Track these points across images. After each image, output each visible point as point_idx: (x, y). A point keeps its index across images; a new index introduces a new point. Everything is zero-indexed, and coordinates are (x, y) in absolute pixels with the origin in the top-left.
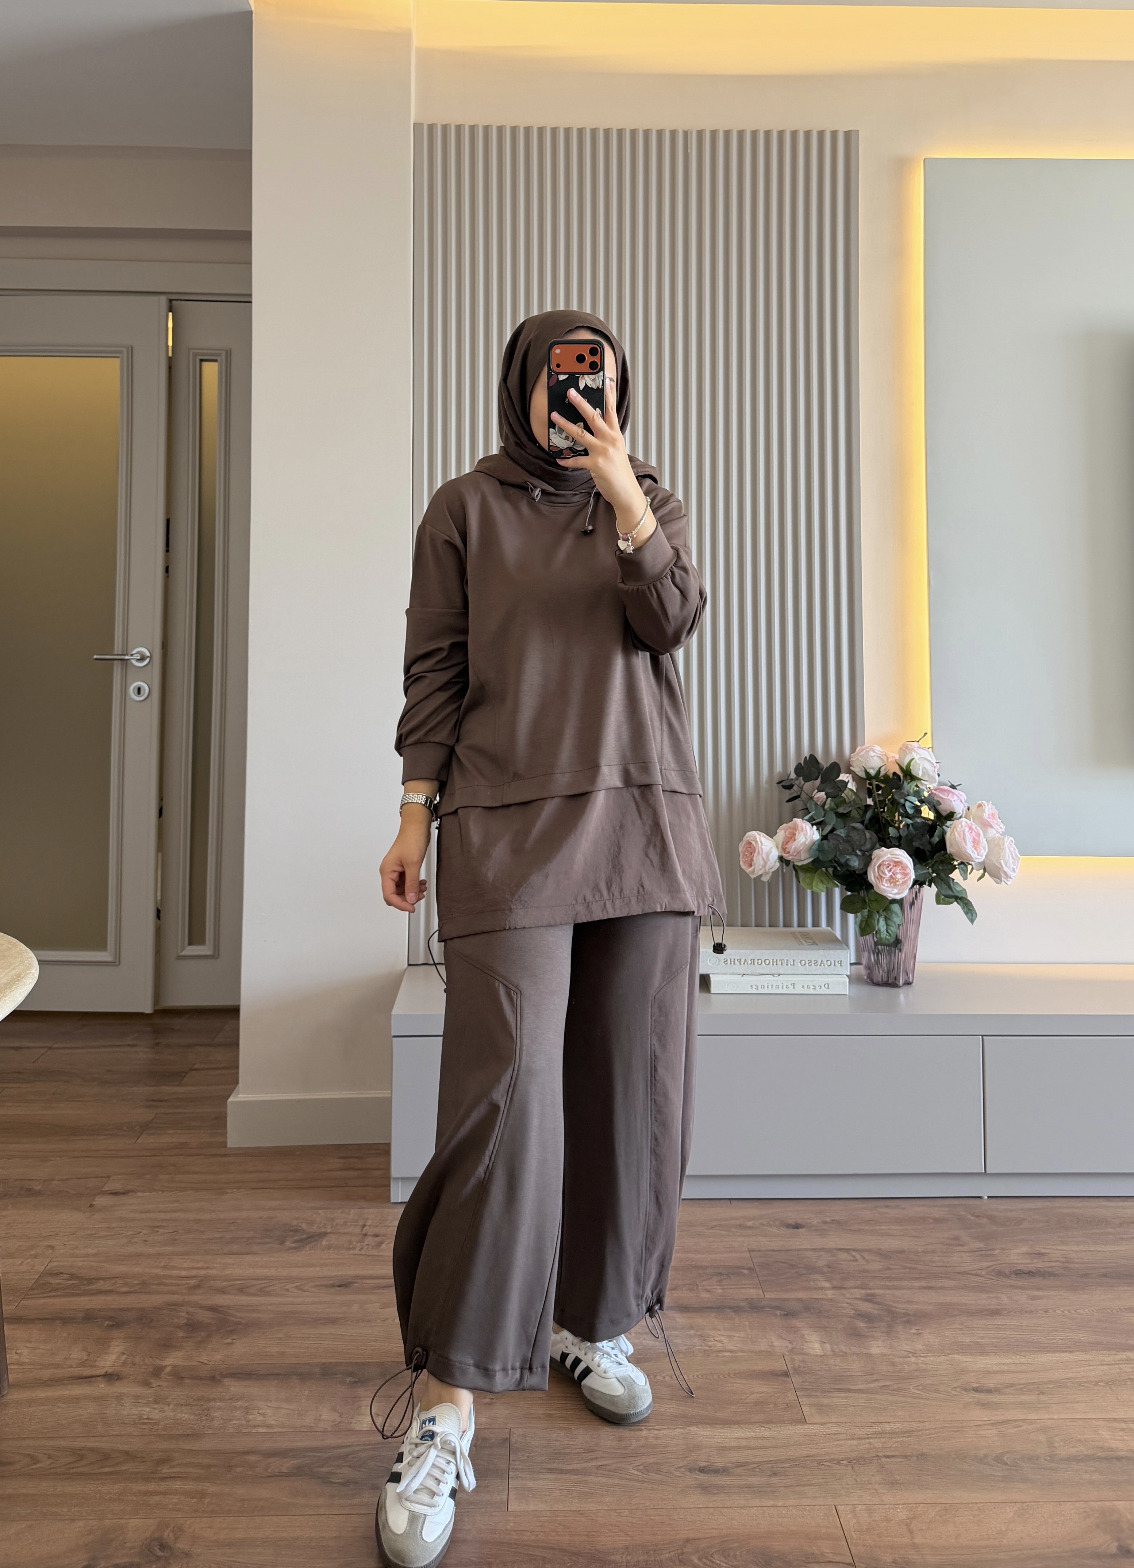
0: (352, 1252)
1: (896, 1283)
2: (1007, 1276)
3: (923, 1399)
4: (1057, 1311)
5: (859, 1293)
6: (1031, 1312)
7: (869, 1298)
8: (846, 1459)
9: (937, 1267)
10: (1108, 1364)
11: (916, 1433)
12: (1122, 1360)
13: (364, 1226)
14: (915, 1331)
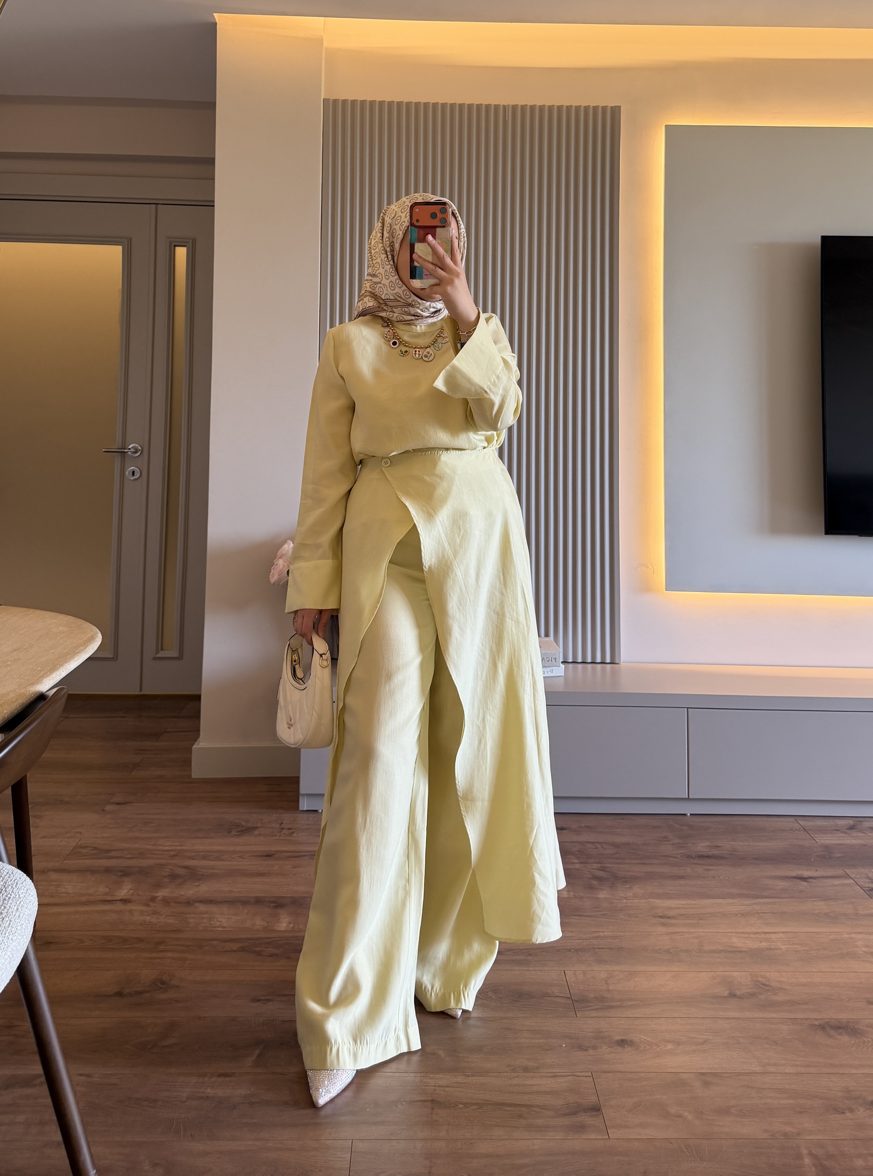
0: (274, 838)
1: (621, 861)
2: (694, 858)
3: (626, 920)
4: (722, 878)
5: (596, 866)
6: (704, 877)
7: (602, 868)
8: (574, 949)
9: (649, 852)
10: (746, 905)
11: (619, 938)
12: (755, 903)
13: (282, 823)
14: (628, 886)
